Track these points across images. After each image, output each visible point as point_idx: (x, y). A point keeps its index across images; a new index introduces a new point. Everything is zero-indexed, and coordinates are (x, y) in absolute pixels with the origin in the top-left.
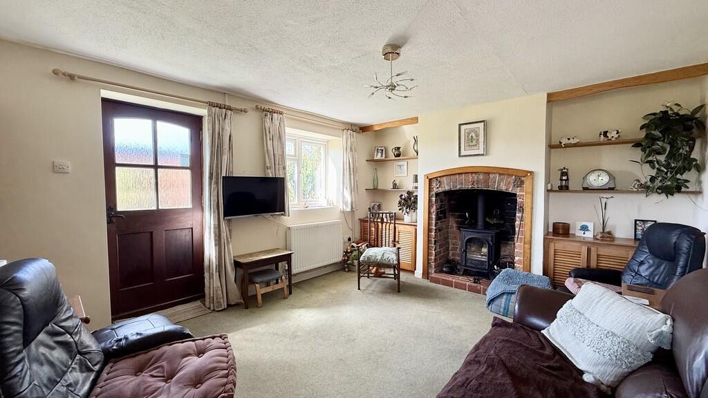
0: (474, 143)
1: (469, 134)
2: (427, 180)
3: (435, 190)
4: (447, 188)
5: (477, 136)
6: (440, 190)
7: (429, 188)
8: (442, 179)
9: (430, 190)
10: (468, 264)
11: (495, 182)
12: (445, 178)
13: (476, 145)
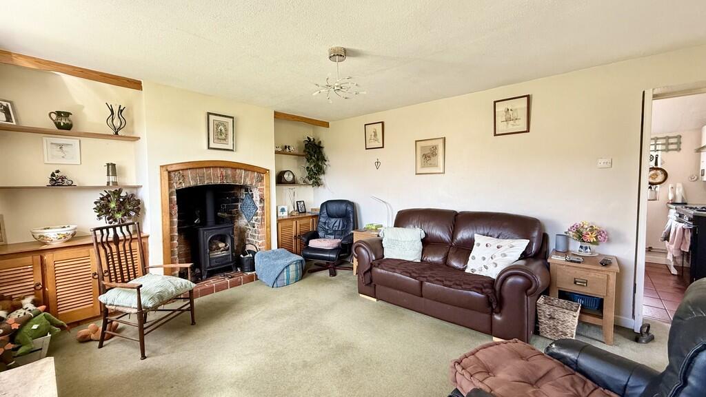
0: (223, 136)
1: (218, 126)
2: (166, 174)
3: (176, 186)
4: (192, 184)
5: (226, 130)
6: (184, 186)
7: (169, 184)
8: (185, 173)
9: (170, 186)
10: (212, 265)
11: (241, 177)
12: (189, 172)
13: (225, 140)
